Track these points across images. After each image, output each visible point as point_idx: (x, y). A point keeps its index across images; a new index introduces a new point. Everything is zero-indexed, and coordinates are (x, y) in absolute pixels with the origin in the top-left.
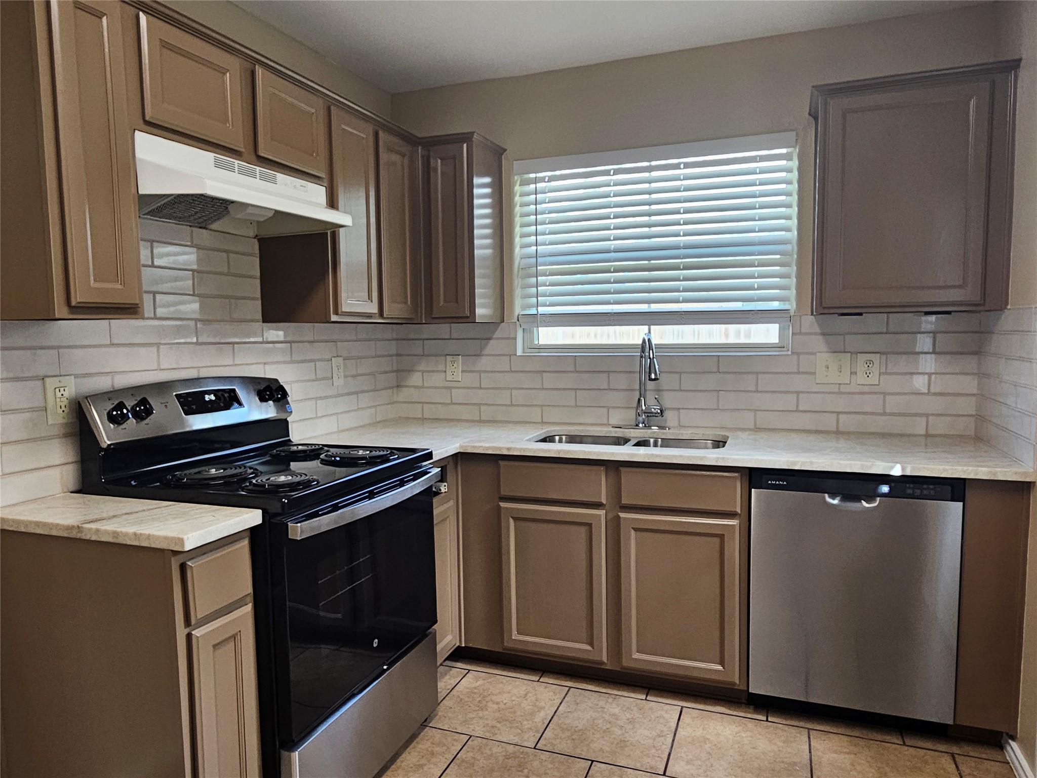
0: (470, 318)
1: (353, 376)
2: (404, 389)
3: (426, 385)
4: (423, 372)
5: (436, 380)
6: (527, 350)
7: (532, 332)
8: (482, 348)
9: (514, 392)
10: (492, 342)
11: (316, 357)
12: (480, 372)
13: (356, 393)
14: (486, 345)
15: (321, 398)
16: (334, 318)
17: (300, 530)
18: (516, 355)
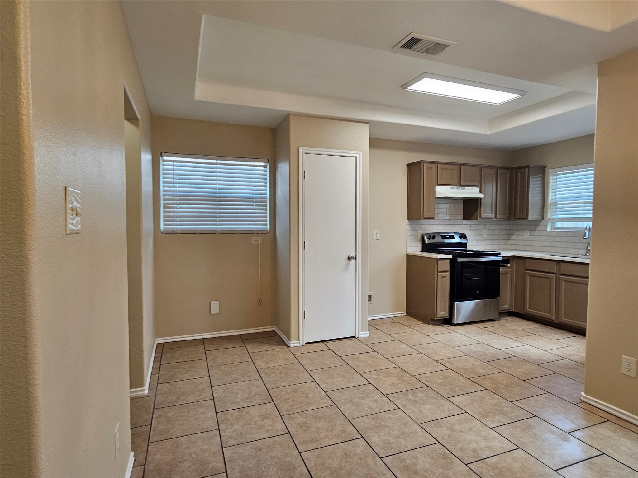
0: (526, 219)
1: (491, 235)
2: (510, 240)
3: (517, 239)
4: (517, 235)
5: (521, 238)
6: (553, 229)
7: (555, 223)
8: (536, 228)
9: (546, 242)
10: (539, 226)
11: (478, 229)
12: (535, 236)
13: (492, 240)
14: (537, 227)
15: (479, 240)
16: (479, 219)
17: (460, 260)
18: (547, 230)
